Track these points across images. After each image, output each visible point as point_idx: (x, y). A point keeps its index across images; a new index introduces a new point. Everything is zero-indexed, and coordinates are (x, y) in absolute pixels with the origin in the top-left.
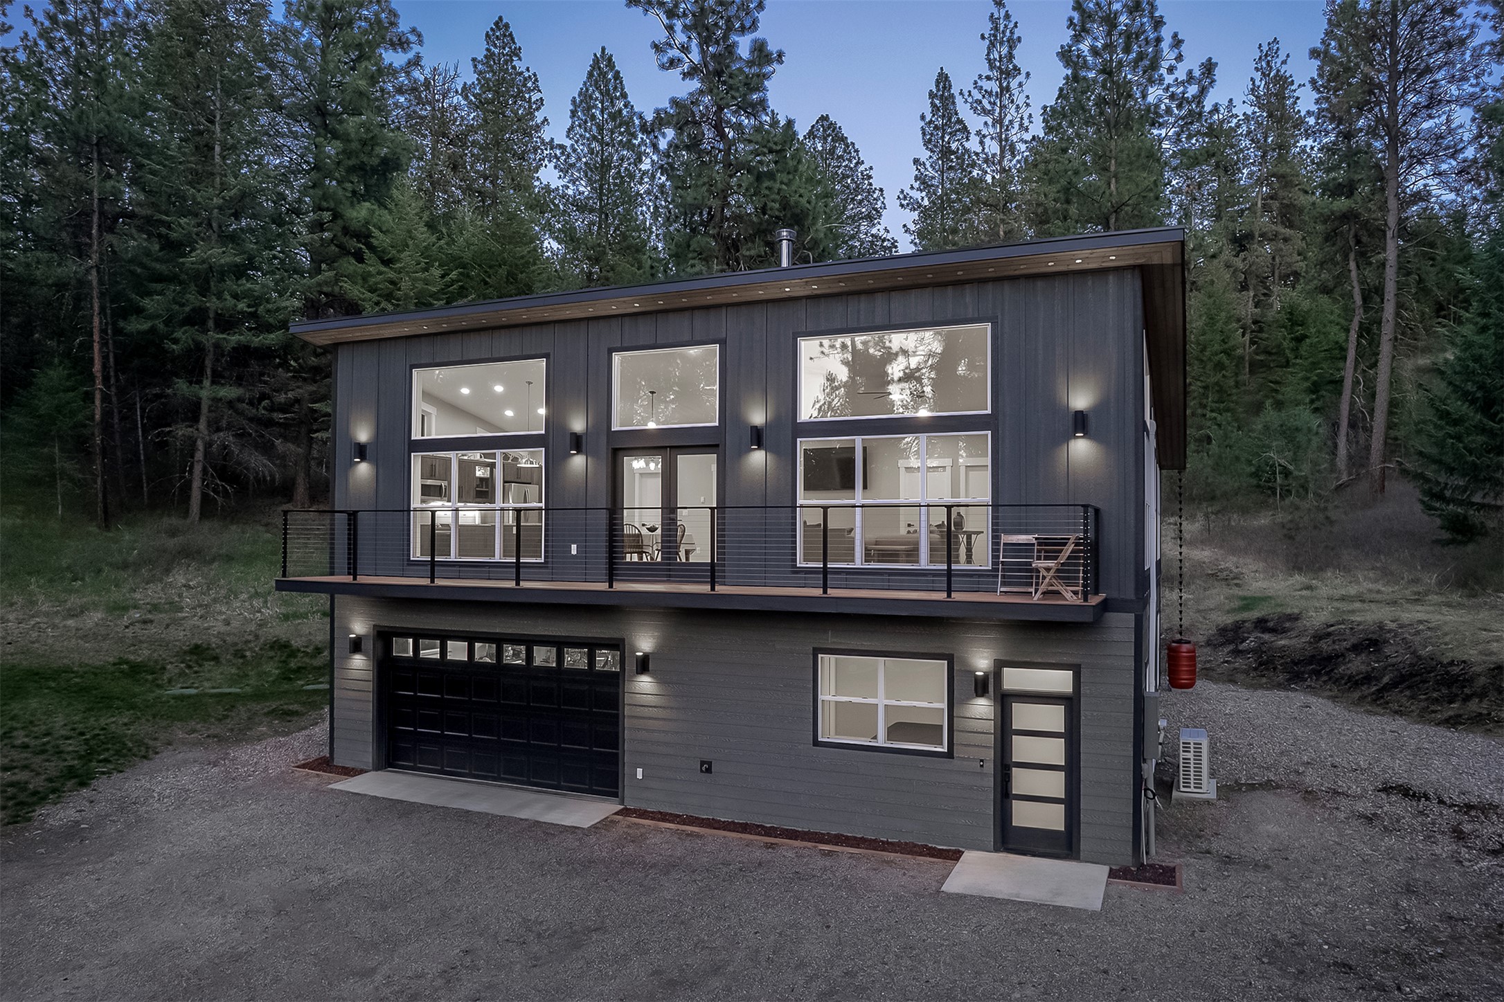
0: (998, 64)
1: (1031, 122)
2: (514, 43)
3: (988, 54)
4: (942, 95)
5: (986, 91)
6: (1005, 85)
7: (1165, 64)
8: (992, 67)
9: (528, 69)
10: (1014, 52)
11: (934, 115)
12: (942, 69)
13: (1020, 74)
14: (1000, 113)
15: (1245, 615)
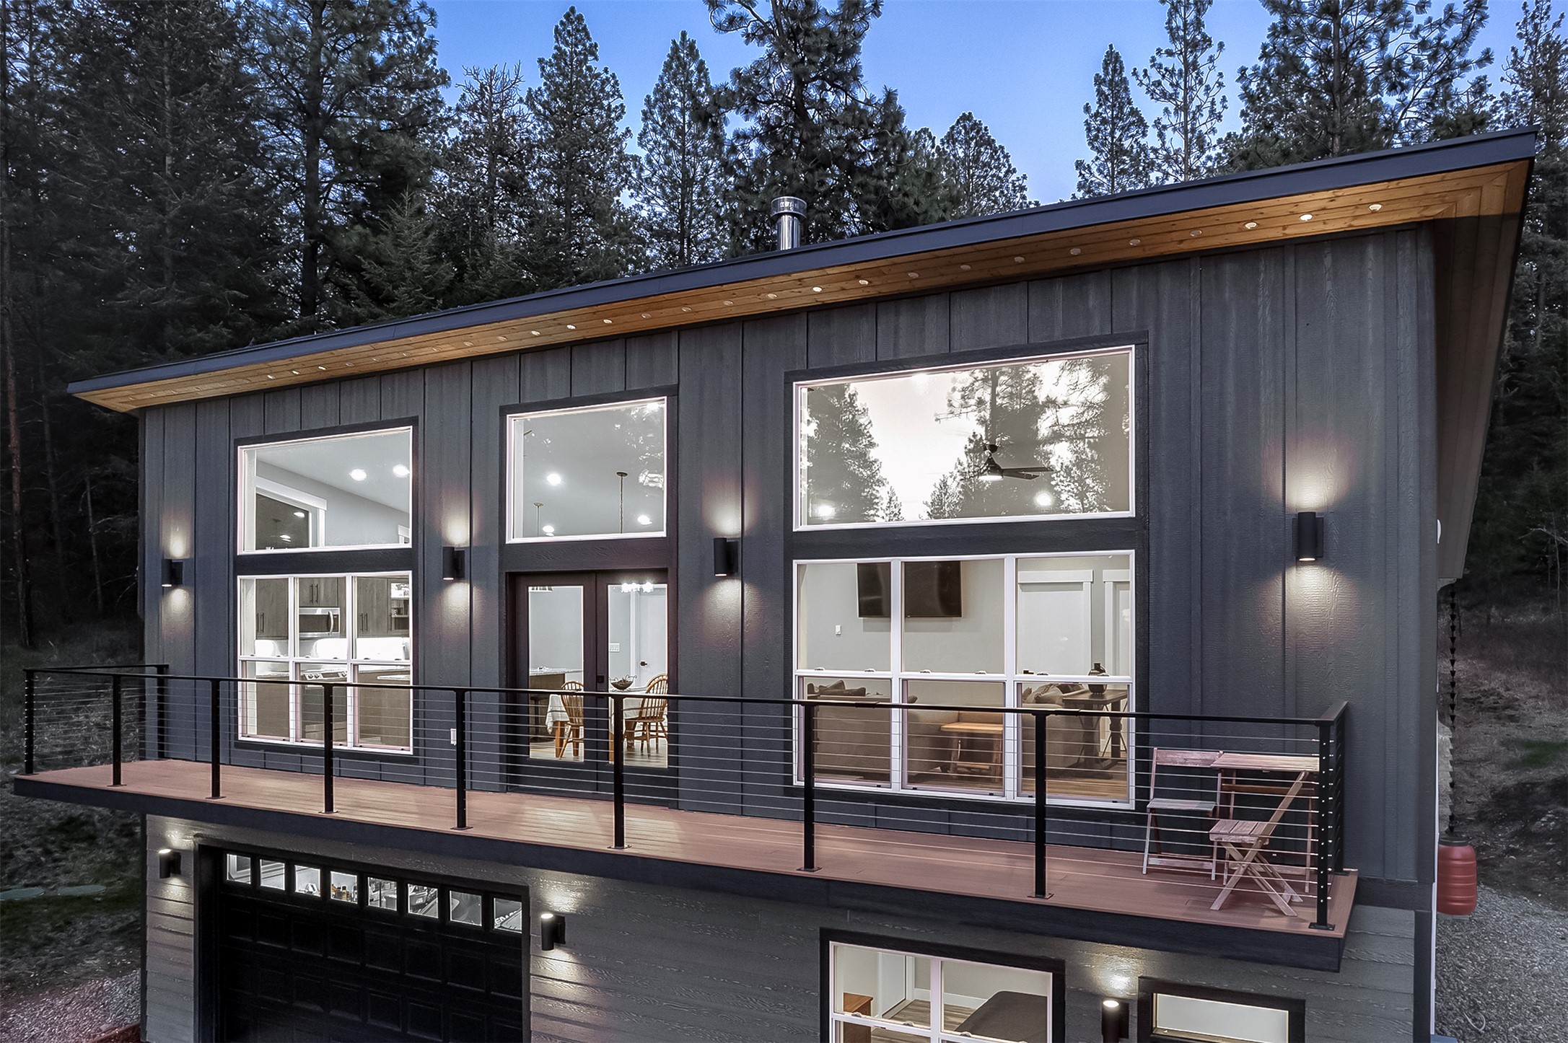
0: (1182, 33)
1: (1225, 107)
2: (589, 39)
3: (1169, 22)
4: (1112, 80)
5: (1166, 70)
6: (1191, 59)
8: (1174, 38)
9: (606, 70)
10: (1203, 19)
11: (1101, 106)
12: (1111, 46)
13: (1210, 45)
14: (1185, 98)
15: (1532, 774)
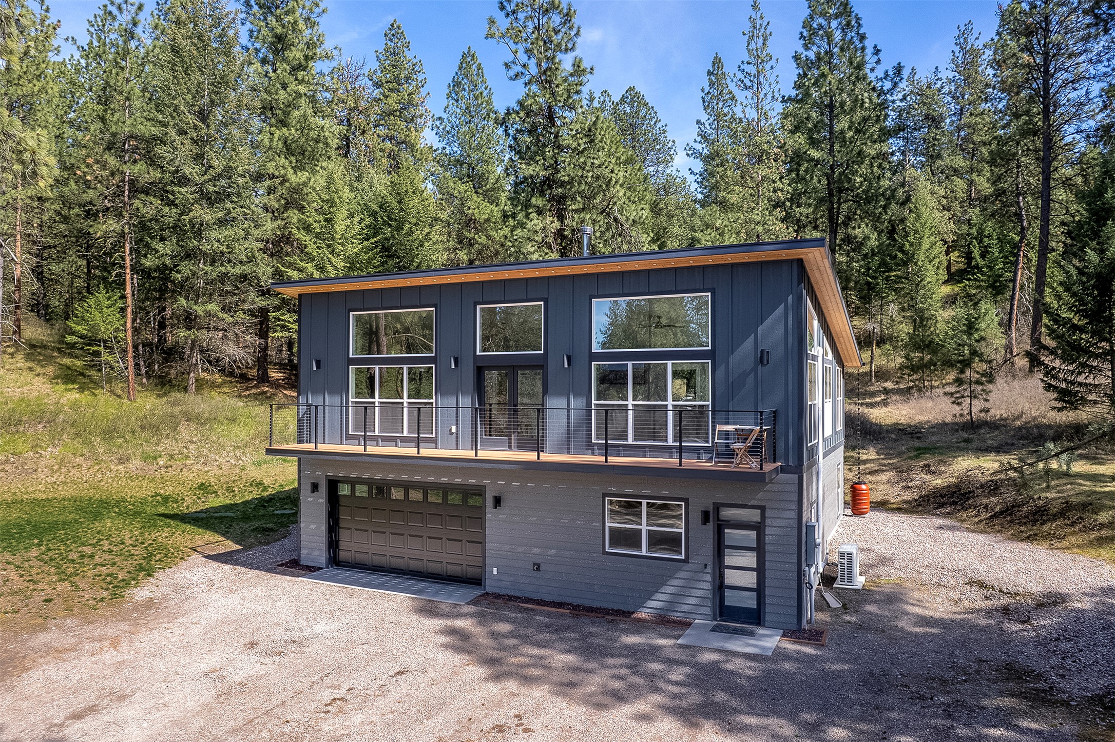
0: (755, 53)
2: (405, 38)
3: (748, 46)
4: (717, 73)
5: (747, 73)
6: (760, 68)
7: (869, 66)
8: (751, 55)
9: (415, 58)
10: (767, 43)
11: (711, 88)
12: (716, 53)
13: (771, 59)
14: (757, 89)
